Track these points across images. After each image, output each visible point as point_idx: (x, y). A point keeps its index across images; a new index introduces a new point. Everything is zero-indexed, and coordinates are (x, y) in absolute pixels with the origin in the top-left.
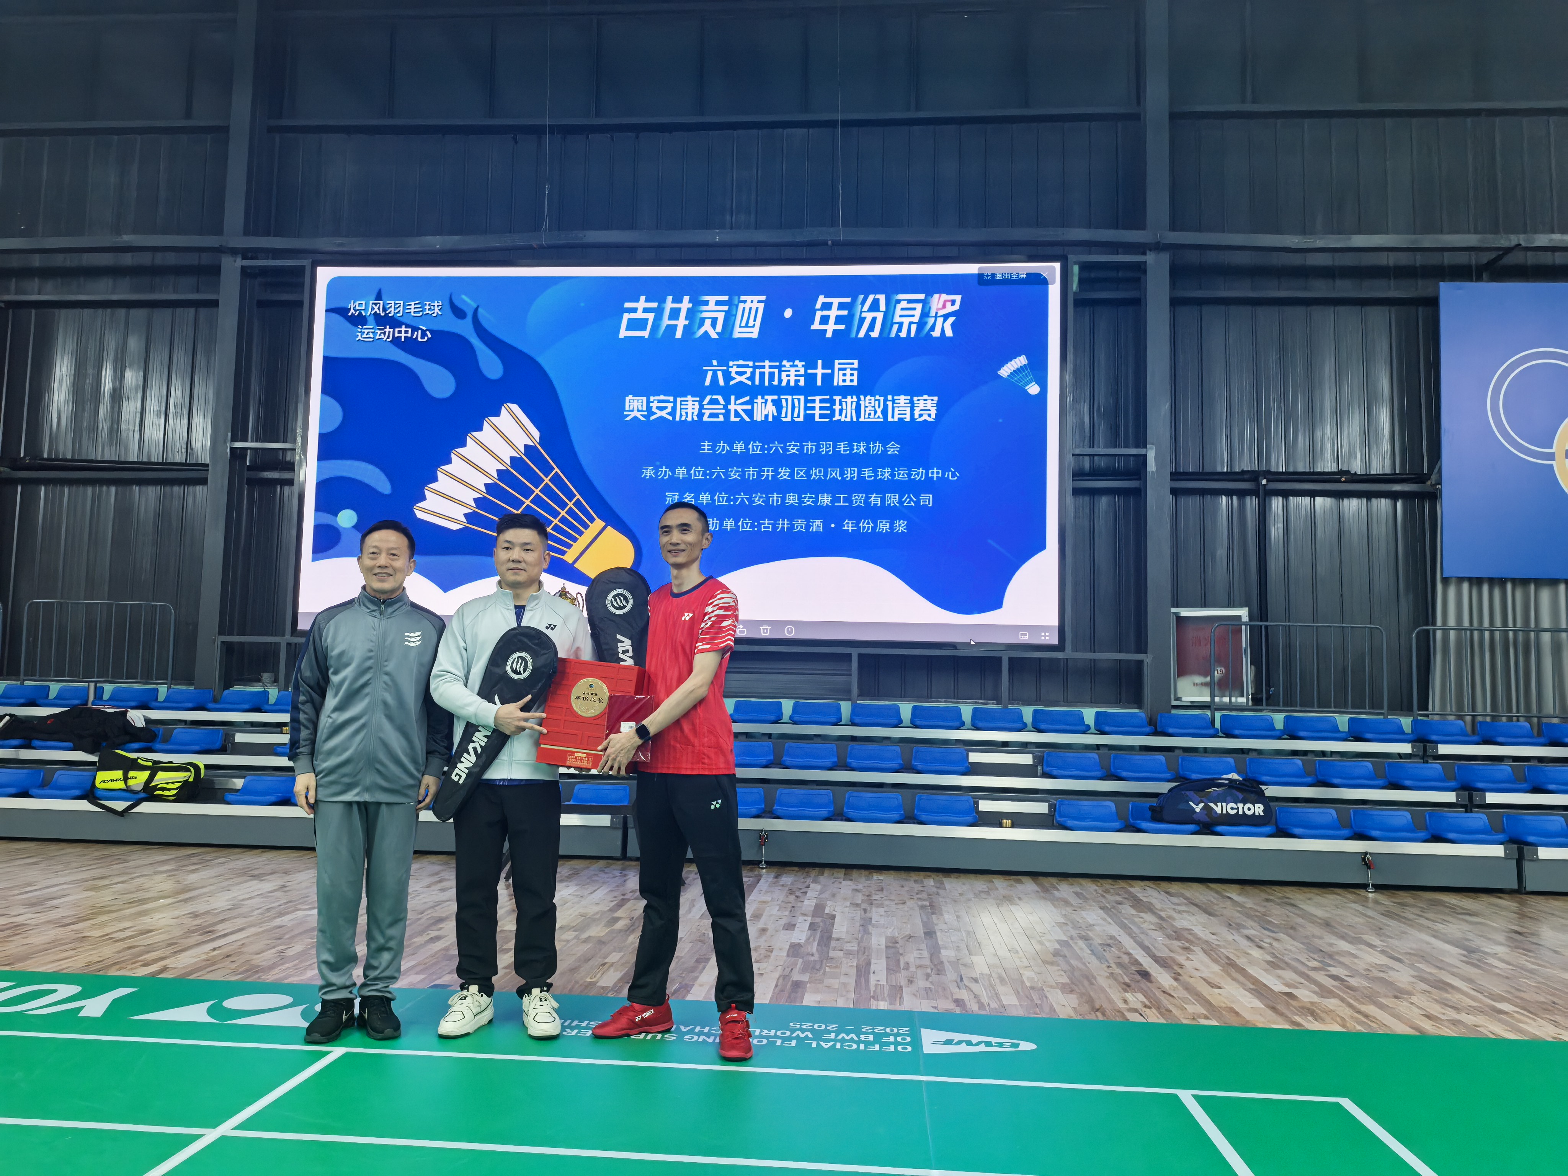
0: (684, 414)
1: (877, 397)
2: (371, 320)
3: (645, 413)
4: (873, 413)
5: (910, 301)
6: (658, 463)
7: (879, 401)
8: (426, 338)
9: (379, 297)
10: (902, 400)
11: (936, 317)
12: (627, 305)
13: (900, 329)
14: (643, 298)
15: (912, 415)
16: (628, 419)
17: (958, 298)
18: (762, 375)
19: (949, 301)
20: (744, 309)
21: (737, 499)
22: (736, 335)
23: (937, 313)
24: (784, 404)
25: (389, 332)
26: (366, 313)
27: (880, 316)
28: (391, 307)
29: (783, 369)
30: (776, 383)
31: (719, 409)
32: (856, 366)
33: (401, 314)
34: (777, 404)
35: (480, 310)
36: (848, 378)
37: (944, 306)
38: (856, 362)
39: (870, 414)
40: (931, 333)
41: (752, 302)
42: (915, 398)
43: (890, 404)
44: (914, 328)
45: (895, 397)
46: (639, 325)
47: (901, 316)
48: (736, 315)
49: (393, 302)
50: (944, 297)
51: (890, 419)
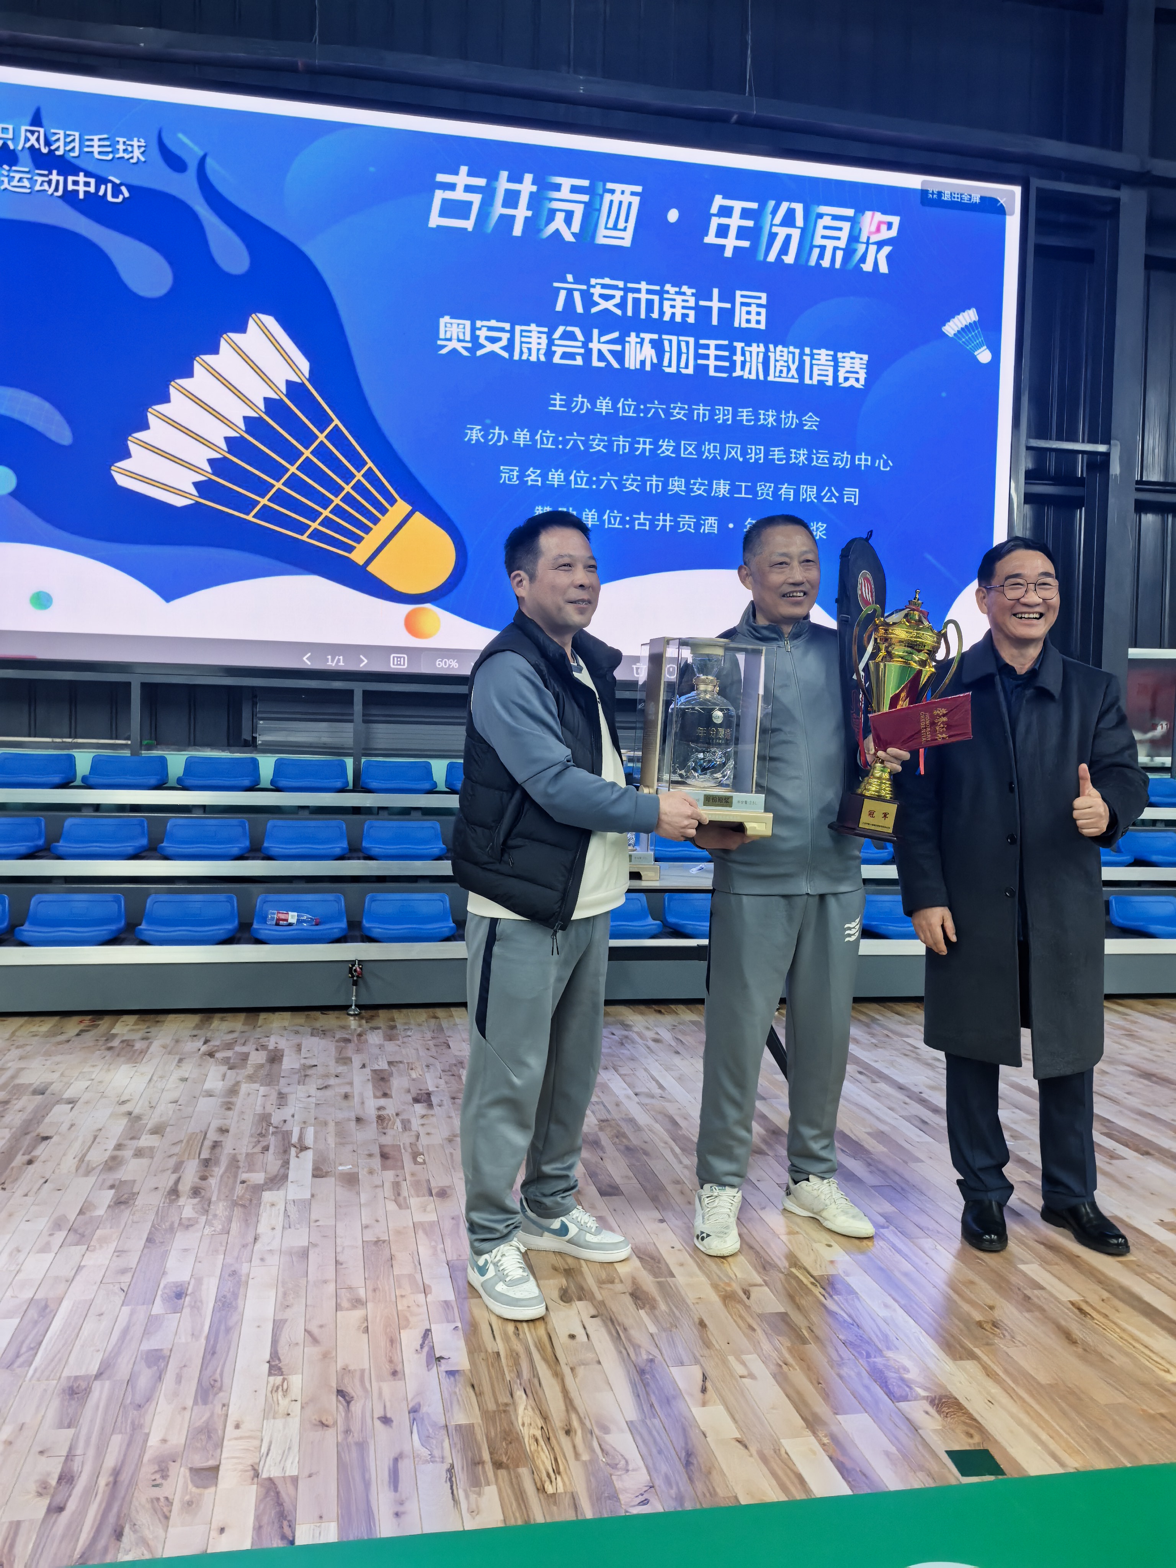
0: (525, 350)
1: (792, 349)
2: (25, 157)
3: (469, 345)
4: (785, 370)
5: (835, 218)
6: (488, 421)
7: (794, 353)
8: (121, 197)
9: (37, 121)
10: (824, 355)
11: (868, 243)
12: (441, 178)
13: (821, 256)
14: (464, 169)
15: (836, 377)
16: (444, 351)
17: (896, 220)
18: (637, 302)
19: (884, 223)
20: (611, 202)
21: (599, 482)
22: (600, 240)
23: (868, 238)
24: (667, 348)
25: (58, 182)
26: (16, 144)
27: (796, 234)
28: (58, 140)
29: (666, 296)
30: (655, 315)
31: (575, 347)
32: (764, 301)
33: (76, 154)
34: (658, 346)
35: (209, 161)
36: (753, 318)
37: (878, 230)
38: (764, 296)
39: (781, 371)
40: (862, 265)
41: (623, 192)
42: (840, 355)
43: (807, 359)
44: (839, 255)
45: (815, 351)
46: (456, 209)
47: (823, 237)
48: (599, 210)
49: (62, 132)
50: (879, 216)
51: (807, 381)
